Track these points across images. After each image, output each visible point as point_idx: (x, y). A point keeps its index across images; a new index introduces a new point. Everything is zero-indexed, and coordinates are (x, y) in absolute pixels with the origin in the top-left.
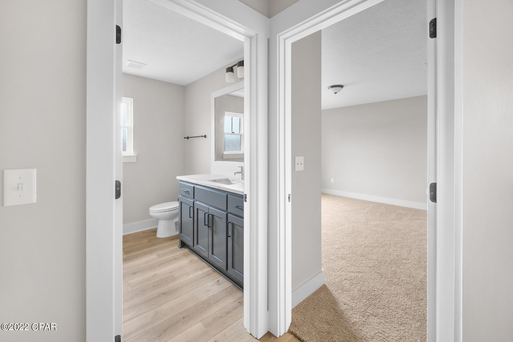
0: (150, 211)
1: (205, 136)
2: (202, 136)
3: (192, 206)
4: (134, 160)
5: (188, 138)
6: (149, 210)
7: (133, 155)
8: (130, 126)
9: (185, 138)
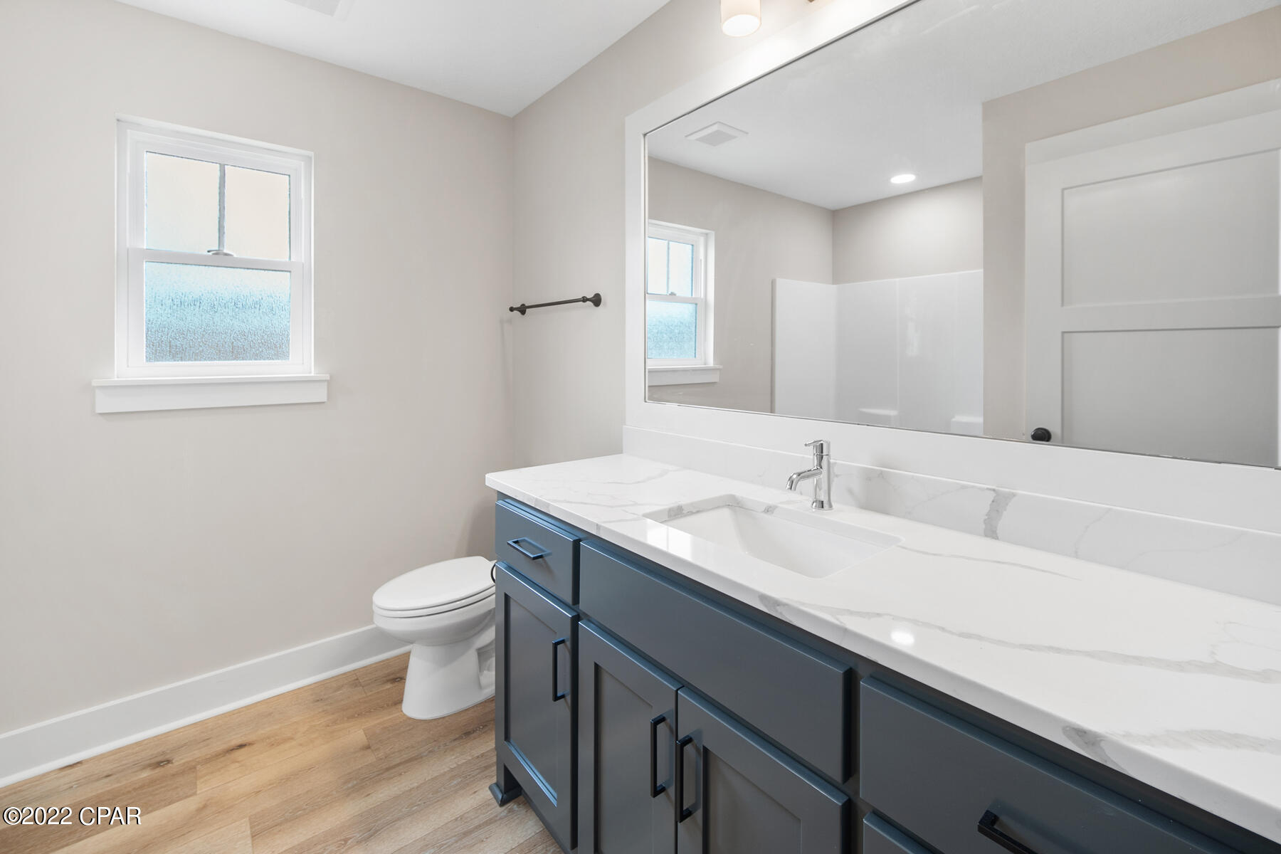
0: (375, 608)
1: (597, 300)
2: (584, 300)
3: (563, 642)
4: (320, 394)
5: (522, 310)
6: (371, 602)
7: (312, 374)
8: (303, 261)
9: (512, 309)
